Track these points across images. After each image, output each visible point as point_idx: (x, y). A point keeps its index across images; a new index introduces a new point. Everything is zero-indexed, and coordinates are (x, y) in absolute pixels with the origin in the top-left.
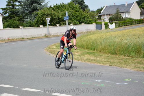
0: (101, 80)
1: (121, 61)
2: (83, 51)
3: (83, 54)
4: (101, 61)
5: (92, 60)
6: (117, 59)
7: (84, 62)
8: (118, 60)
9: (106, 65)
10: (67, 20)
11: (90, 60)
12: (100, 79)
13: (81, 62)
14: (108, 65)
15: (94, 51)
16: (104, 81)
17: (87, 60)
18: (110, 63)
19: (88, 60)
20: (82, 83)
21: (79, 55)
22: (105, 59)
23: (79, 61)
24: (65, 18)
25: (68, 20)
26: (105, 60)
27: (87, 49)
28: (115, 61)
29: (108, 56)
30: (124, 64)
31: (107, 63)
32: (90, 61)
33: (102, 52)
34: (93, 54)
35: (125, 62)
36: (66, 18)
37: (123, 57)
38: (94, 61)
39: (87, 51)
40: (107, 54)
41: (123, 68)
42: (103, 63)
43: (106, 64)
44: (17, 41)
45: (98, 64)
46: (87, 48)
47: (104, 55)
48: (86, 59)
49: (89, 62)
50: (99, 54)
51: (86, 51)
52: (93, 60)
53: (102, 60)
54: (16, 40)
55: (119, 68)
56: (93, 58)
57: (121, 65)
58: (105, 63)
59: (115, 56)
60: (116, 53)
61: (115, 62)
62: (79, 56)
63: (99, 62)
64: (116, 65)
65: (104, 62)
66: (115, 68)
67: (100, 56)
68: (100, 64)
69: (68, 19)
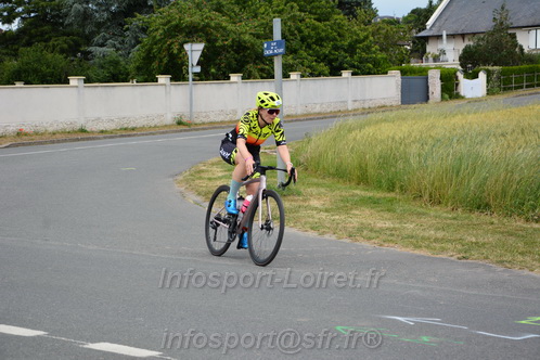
0: (419, 320)
1: (511, 240)
2: (343, 194)
3: (345, 206)
4: (423, 238)
5: (381, 231)
6: (494, 232)
7: (348, 241)
8: (498, 236)
9: (444, 256)
10: (277, 55)
11: (371, 231)
12: (417, 314)
13: (334, 237)
14: (451, 254)
15: (392, 195)
16: (435, 321)
17: (360, 230)
18: (459, 247)
19: (365, 232)
20: (339, 328)
21: (326, 211)
22: (437, 229)
23: (327, 237)
24: (268, 48)
25: (280, 57)
26: (440, 234)
27: (361, 186)
28: (481, 240)
29: (455, 219)
30: (522, 254)
31: (449, 246)
32: (374, 235)
33: (426, 197)
34: (388, 207)
35: (526, 243)
36: (274, 48)
37: (518, 223)
38: (391, 236)
39: (363, 193)
40: (450, 208)
41: (516, 270)
42: (427, 247)
43: (443, 250)
44: (58, 142)
45: (410, 250)
46: (363, 179)
47: (433, 210)
48: (356, 225)
49: (369, 239)
50: (416, 207)
51: (358, 192)
52: (388, 233)
53: (427, 235)
54: (54, 138)
55: (500, 268)
56: (389, 224)
57: (508, 257)
58: (438, 245)
59: (485, 218)
60: (487, 206)
61: (484, 244)
62: (324, 215)
63: (414, 241)
64: (487, 258)
65: (436, 240)
66: (480, 270)
67: (419, 214)
68: (417, 252)
69: (281, 50)
